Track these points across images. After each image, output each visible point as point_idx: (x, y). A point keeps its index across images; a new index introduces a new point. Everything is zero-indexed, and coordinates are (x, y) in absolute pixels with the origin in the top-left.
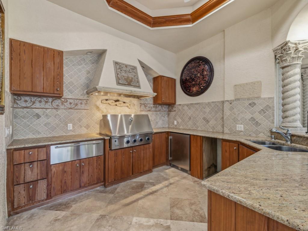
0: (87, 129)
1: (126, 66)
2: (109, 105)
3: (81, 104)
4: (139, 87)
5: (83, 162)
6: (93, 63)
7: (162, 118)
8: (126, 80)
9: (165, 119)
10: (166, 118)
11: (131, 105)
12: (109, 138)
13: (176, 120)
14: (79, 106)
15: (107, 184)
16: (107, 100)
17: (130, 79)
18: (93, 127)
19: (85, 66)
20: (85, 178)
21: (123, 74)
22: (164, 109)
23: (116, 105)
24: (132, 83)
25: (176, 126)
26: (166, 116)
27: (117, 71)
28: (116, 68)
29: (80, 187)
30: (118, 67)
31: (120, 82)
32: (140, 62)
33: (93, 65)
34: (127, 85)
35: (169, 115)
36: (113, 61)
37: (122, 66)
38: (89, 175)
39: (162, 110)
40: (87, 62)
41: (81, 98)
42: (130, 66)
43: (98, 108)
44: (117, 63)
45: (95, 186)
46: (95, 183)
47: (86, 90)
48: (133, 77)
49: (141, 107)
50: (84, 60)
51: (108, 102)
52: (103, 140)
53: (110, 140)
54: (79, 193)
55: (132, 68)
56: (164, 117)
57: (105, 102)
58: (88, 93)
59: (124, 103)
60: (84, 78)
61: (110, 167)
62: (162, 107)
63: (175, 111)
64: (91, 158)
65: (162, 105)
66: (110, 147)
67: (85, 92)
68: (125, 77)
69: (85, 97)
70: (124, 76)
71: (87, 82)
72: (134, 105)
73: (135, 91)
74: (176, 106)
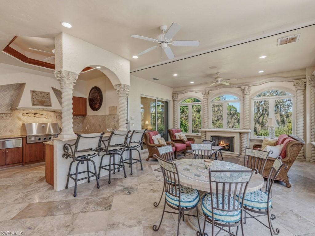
0: (11, 133)
1: (41, 93)
2: (29, 117)
3: (6, 116)
4: (50, 106)
5: (7, 150)
6: (16, 90)
7: (77, 125)
8: (40, 102)
9: (79, 125)
10: (81, 125)
11: (48, 117)
12: (26, 137)
13: (87, 126)
14: (5, 118)
15: (24, 163)
16: (27, 113)
17: (44, 101)
18: (15, 131)
19: (9, 92)
20: (8, 160)
21: (38, 98)
22: (80, 119)
23: (35, 117)
24: (45, 104)
25: (87, 130)
26: (81, 123)
27: (33, 97)
28: (32, 94)
29: (5, 165)
30: (34, 94)
31: (35, 103)
32: (53, 89)
33: (15, 91)
34: (41, 105)
35: (83, 122)
36: (31, 90)
37: (37, 93)
38: (11, 158)
39: (77, 119)
40: (11, 89)
41: (6, 112)
42: (44, 92)
43: (19, 119)
44: (33, 92)
45: (16, 165)
46: (16, 163)
47: (10, 108)
48: (45, 99)
49: (57, 118)
50: (9, 88)
51: (28, 114)
52: (22, 139)
53: (26, 138)
54: (4, 168)
55: (46, 94)
56: (79, 124)
57: (25, 115)
58: (11, 109)
59: (42, 115)
60: (8, 100)
61: (26, 153)
62: (77, 117)
63: (86, 120)
64: (13, 149)
65: (77, 116)
66: (26, 142)
67: (9, 109)
68: (40, 100)
69: (10, 112)
70: (38, 100)
71: (11, 102)
72: (51, 116)
73: (46, 109)
74: (87, 117)
